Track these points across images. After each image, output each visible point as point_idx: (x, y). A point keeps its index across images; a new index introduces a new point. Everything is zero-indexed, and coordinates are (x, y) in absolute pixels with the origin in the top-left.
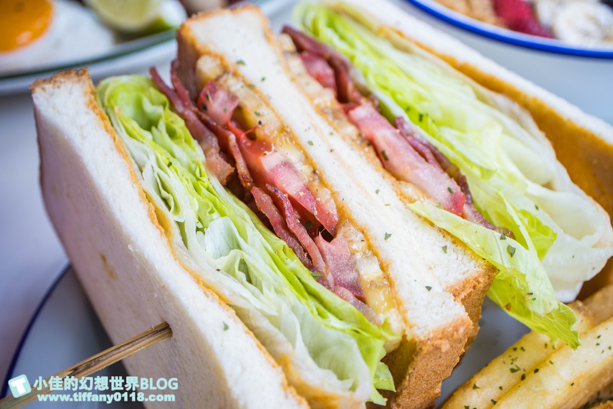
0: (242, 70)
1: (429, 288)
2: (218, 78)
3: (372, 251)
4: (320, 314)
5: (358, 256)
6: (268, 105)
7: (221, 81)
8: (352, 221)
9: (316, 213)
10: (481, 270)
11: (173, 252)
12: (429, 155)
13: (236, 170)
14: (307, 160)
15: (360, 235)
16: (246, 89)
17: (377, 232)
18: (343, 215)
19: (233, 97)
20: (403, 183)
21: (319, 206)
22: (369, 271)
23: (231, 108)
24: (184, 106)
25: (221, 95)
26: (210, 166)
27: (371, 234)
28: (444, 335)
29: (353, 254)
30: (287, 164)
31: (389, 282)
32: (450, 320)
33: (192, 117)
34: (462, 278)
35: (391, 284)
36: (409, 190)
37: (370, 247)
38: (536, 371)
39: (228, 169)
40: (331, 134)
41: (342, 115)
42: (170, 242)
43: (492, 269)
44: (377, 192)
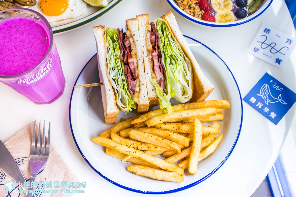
0: (134, 37)
1: (145, 97)
2: (129, 37)
3: (139, 86)
4: (125, 94)
5: (137, 86)
6: (135, 47)
7: (129, 38)
8: (139, 79)
9: (134, 74)
10: (156, 96)
11: (107, 73)
12: (162, 69)
13: (124, 60)
14: (137, 63)
15: (139, 82)
16: (133, 42)
17: (142, 83)
18: (138, 77)
19: (130, 43)
20: (154, 73)
21: (135, 73)
22: (137, 89)
23: (128, 45)
24: (120, 41)
25: (128, 42)
26: (120, 57)
27: (141, 83)
28: (143, 105)
29: (136, 85)
30: (133, 62)
31: (139, 92)
32: (145, 103)
33: (121, 44)
34: (152, 96)
35: (139, 93)
36: (154, 75)
37: (139, 85)
38: (166, 114)
39: (123, 59)
40: (146, 57)
41: (151, 52)
42: (107, 70)
43: (158, 97)
44: (148, 73)
